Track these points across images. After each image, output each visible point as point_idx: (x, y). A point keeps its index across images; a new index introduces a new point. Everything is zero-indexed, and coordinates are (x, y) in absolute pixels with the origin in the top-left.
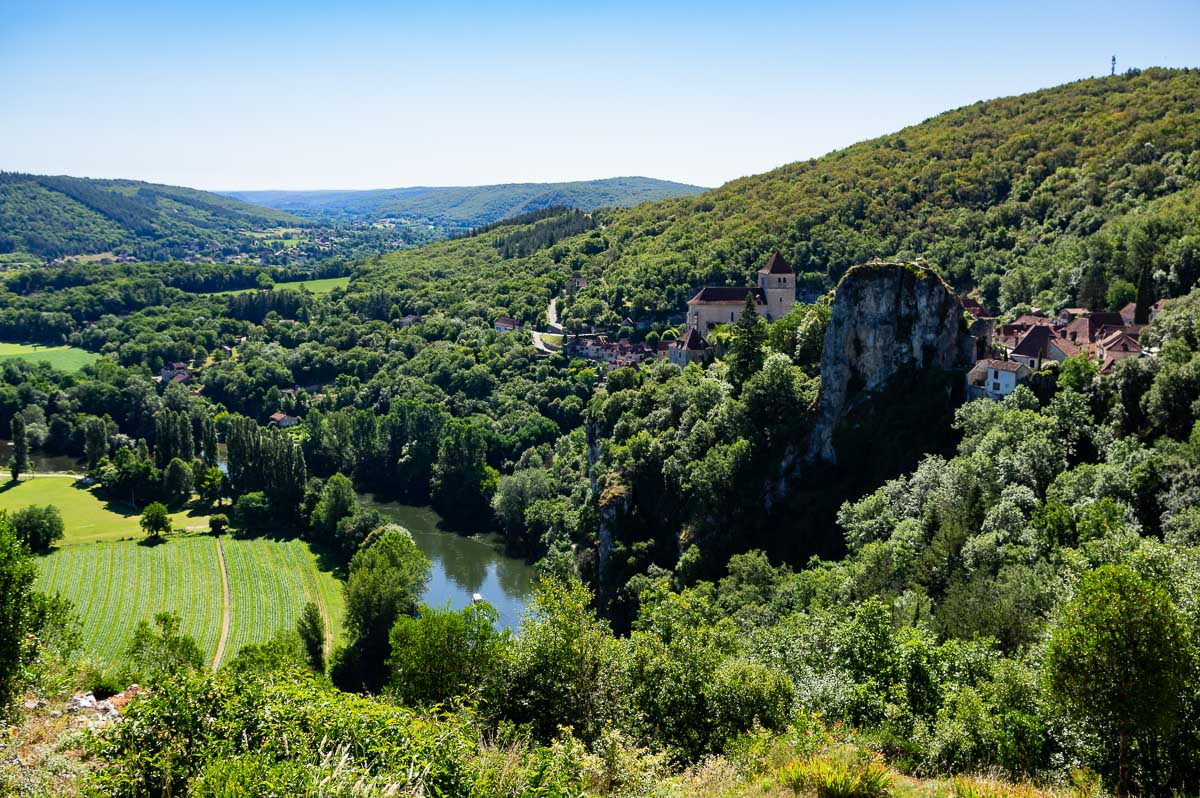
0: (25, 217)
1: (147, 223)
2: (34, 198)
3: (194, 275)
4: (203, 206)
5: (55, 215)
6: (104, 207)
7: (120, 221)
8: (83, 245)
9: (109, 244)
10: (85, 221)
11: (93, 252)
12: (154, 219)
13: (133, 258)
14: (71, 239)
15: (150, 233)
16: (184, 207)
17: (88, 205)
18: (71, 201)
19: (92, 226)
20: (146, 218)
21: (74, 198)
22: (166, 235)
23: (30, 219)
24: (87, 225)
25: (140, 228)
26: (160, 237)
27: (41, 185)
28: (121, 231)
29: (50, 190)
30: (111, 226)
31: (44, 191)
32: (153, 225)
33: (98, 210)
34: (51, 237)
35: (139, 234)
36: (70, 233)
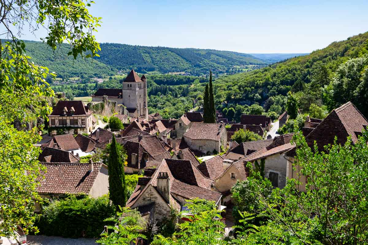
0: (162, 61)
1: (198, 62)
2: (166, 55)
3: (173, 79)
4: (226, 57)
5: (171, 60)
6: (186, 57)
7: (190, 62)
8: (176, 69)
9: (184, 69)
10: (179, 62)
11: (179, 72)
12: (201, 61)
13: (189, 74)
14: (173, 68)
15: (199, 66)
16: (219, 58)
17: (182, 57)
18: (177, 55)
19: (181, 63)
20: (199, 61)
21: (178, 54)
22: (204, 67)
23: (163, 61)
24: (180, 63)
25: (196, 64)
26: (202, 67)
27: (170, 51)
28: (190, 65)
29: (172, 52)
30: (187, 63)
31: (170, 52)
32: (201, 63)
33: (185, 58)
34: (167, 66)
35: (195, 66)
36: (173, 65)
